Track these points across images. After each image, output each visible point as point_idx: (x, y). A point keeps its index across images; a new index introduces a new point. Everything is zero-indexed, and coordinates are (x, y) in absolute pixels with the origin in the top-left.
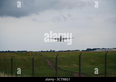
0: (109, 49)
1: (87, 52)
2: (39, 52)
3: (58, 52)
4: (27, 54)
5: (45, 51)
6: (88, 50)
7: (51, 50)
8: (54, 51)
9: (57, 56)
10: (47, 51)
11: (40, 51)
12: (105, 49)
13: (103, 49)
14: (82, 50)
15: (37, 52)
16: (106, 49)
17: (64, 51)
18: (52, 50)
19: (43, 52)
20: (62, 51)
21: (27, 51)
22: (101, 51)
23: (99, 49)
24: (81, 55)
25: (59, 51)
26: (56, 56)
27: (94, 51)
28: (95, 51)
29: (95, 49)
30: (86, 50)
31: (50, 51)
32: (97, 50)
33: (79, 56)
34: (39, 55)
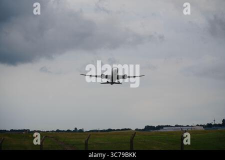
0: (188, 126)
1: (145, 133)
2: (53, 131)
3: (90, 133)
4: (30, 136)
5: (63, 131)
6: (148, 128)
7: (76, 129)
8: (81, 131)
9: (88, 139)
10: (69, 131)
11: (55, 130)
12: (180, 126)
13: (177, 126)
14: (137, 130)
15: (49, 131)
16: (183, 126)
17: (101, 131)
18: (78, 129)
19: (61, 131)
20: (97, 131)
21: (29, 130)
22: (173, 130)
23: (170, 126)
24: (135, 138)
25: (90, 131)
26: (86, 139)
27: (159, 131)
28: (161, 130)
29: (162, 127)
30: (144, 128)
31: (74, 131)
32: (164, 128)
33: (129, 141)
34: (53, 139)
